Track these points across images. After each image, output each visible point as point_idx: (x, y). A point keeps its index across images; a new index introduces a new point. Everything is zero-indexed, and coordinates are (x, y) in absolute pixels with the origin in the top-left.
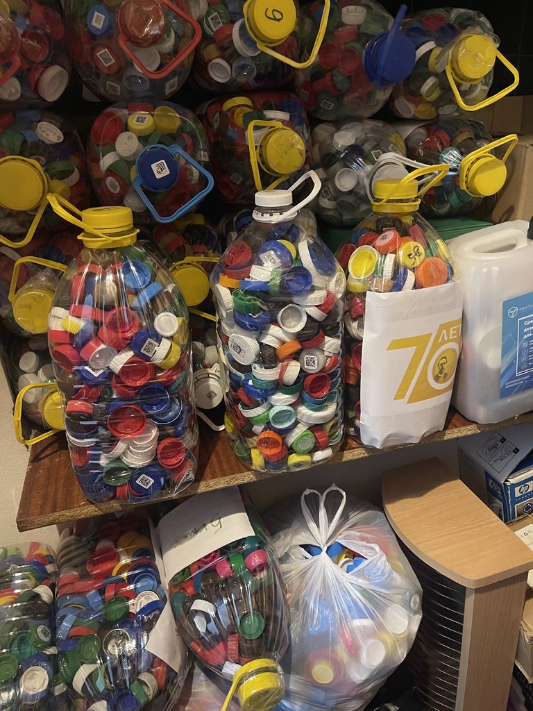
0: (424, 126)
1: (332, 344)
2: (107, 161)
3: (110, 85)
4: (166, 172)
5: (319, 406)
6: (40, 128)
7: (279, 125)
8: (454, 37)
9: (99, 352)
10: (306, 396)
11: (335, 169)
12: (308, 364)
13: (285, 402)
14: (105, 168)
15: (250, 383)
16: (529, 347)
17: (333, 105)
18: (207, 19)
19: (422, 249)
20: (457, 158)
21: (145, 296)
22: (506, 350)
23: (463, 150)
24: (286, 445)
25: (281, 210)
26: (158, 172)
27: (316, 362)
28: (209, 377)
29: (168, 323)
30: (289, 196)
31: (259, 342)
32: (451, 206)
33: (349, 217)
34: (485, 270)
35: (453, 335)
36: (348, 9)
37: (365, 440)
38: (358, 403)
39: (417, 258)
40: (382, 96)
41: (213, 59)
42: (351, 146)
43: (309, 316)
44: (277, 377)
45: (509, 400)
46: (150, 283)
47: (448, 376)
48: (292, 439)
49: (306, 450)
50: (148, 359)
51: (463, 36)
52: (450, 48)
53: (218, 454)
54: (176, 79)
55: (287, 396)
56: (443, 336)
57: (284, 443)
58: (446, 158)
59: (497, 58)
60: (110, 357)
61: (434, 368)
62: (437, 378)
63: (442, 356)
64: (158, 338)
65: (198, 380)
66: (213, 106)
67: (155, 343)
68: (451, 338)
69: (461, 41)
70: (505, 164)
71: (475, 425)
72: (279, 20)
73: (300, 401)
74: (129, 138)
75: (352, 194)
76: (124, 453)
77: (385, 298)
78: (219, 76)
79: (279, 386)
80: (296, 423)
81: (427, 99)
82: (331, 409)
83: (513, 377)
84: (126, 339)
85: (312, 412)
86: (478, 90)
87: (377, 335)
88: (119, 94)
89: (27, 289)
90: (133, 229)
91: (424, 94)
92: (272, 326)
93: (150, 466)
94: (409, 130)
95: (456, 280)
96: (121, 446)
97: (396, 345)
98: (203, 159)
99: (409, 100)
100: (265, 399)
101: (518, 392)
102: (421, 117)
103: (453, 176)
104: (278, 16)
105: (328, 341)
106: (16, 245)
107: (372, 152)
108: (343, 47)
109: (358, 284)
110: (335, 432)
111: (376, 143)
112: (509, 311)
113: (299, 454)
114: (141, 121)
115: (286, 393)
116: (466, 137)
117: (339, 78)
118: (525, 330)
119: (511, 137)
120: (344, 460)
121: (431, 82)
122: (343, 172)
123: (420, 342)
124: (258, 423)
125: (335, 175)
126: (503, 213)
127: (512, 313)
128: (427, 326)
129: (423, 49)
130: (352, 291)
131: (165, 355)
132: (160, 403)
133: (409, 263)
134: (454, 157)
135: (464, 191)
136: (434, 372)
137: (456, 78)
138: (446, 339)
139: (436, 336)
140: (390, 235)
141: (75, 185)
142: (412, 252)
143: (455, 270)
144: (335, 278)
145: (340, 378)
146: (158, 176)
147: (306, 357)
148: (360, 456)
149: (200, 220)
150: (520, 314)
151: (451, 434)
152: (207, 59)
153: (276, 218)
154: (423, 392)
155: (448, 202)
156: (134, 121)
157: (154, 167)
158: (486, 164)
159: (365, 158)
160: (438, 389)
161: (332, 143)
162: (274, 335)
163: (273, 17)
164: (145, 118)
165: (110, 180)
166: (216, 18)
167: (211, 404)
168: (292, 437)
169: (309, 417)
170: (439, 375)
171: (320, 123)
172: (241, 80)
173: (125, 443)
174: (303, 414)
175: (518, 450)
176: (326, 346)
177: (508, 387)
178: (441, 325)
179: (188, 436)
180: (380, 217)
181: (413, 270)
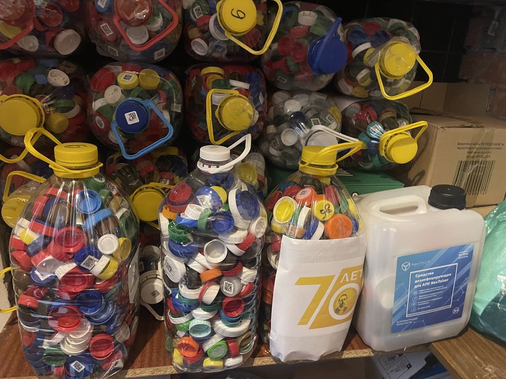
0: (359, 102)
1: (248, 274)
2: (97, 105)
3: (110, 48)
4: (137, 120)
5: (234, 322)
6: (51, 74)
7: (237, 93)
8: (384, 42)
9: (46, 261)
10: (223, 314)
11: (282, 128)
12: (226, 289)
13: (202, 317)
14: (95, 110)
15: (177, 297)
16: (418, 295)
17: (286, 80)
18: (192, 10)
19: (332, 208)
20: (381, 131)
21: (92, 221)
22: (398, 295)
23: (386, 125)
24: (203, 350)
25: (218, 164)
26: (130, 120)
27: (232, 288)
28: (156, 278)
29: (109, 243)
30: (227, 154)
31: (187, 266)
32: (374, 165)
33: (290, 164)
34: (385, 230)
35: (354, 277)
36: (304, 13)
37: (273, 352)
38: (269, 322)
39: (327, 214)
40: (325, 79)
41: (195, 38)
42: (297, 112)
43: (229, 251)
44: (197, 297)
45: (399, 335)
46: (99, 210)
47: (347, 310)
48: (207, 347)
49: (220, 357)
50: (88, 272)
51: (390, 42)
52: (381, 50)
53: (153, 342)
54: (163, 50)
55: (206, 313)
56: (345, 278)
57: (201, 348)
58: (372, 130)
59: (416, 61)
60: (56, 266)
61: (335, 302)
62: (337, 311)
63: (344, 293)
64: (99, 255)
65: (148, 279)
66: (194, 70)
67: (96, 259)
68: (352, 279)
69: (388, 46)
70: (417, 143)
71: (370, 349)
72: (242, 18)
73: (218, 317)
74: (116, 90)
75: (294, 148)
76: (62, 341)
77: (297, 244)
78: (199, 50)
79: (199, 303)
80: (213, 333)
81: (361, 84)
82: (244, 326)
83: (404, 317)
84: (69, 253)
85: (227, 327)
86: (401, 83)
87: (288, 271)
88: (117, 56)
89: (16, 194)
90: (97, 163)
91: (359, 81)
92: (199, 254)
93: (82, 354)
94: (347, 104)
95: (360, 234)
96: (58, 337)
97: (302, 281)
98: (175, 110)
99: (347, 83)
100: (188, 312)
101: (407, 329)
102: (357, 95)
103: (376, 144)
104: (241, 15)
105: (245, 272)
106: (9, 161)
107: (312, 120)
108: (296, 40)
109: (279, 226)
110: (247, 344)
111: (316, 112)
112: (403, 265)
113: (213, 359)
114: (128, 78)
115: (204, 310)
116: (389, 116)
117: (291, 63)
118: (416, 282)
119: (422, 123)
120: (254, 365)
121: (364, 72)
122: (287, 132)
123: (323, 282)
124: (181, 329)
125: (282, 132)
126: (416, 174)
127: (405, 267)
128: (331, 269)
129: (361, 48)
130: (274, 230)
131: (101, 270)
132: (94, 307)
133: (320, 217)
134: (378, 130)
135: (383, 156)
136: (334, 306)
137: (382, 73)
138: (347, 280)
139: (339, 278)
140: (308, 191)
141: (74, 117)
142: (324, 209)
143: (360, 226)
144: (256, 222)
145: (255, 301)
146: (130, 123)
147: (225, 282)
148: (268, 363)
149: (174, 151)
150: (412, 269)
151: (349, 354)
152: (191, 38)
153: (213, 170)
154: (324, 321)
155: (371, 161)
156: (122, 79)
157: (127, 115)
158: (401, 140)
159: (306, 123)
160: (337, 319)
161: (283, 108)
162: (200, 263)
163: (237, 16)
164: (131, 77)
165: (97, 118)
166: (199, 10)
167: (155, 300)
168: (208, 345)
169: (224, 331)
170: (339, 308)
171: (277, 91)
172: (216, 55)
173: (63, 335)
174: (219, 328)
175: (411, 366)
176: (243, 276)
177: (398, 325)
178: (343, 270)
179: (121, 331)
180: (304, 175)
181: (324, 222)
